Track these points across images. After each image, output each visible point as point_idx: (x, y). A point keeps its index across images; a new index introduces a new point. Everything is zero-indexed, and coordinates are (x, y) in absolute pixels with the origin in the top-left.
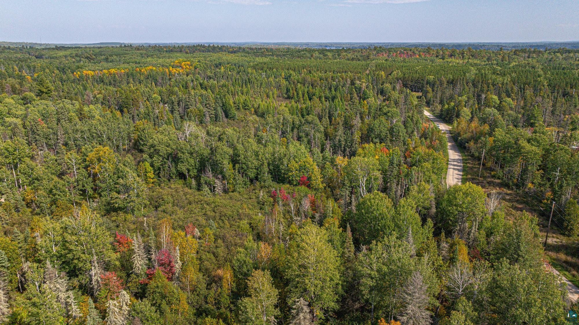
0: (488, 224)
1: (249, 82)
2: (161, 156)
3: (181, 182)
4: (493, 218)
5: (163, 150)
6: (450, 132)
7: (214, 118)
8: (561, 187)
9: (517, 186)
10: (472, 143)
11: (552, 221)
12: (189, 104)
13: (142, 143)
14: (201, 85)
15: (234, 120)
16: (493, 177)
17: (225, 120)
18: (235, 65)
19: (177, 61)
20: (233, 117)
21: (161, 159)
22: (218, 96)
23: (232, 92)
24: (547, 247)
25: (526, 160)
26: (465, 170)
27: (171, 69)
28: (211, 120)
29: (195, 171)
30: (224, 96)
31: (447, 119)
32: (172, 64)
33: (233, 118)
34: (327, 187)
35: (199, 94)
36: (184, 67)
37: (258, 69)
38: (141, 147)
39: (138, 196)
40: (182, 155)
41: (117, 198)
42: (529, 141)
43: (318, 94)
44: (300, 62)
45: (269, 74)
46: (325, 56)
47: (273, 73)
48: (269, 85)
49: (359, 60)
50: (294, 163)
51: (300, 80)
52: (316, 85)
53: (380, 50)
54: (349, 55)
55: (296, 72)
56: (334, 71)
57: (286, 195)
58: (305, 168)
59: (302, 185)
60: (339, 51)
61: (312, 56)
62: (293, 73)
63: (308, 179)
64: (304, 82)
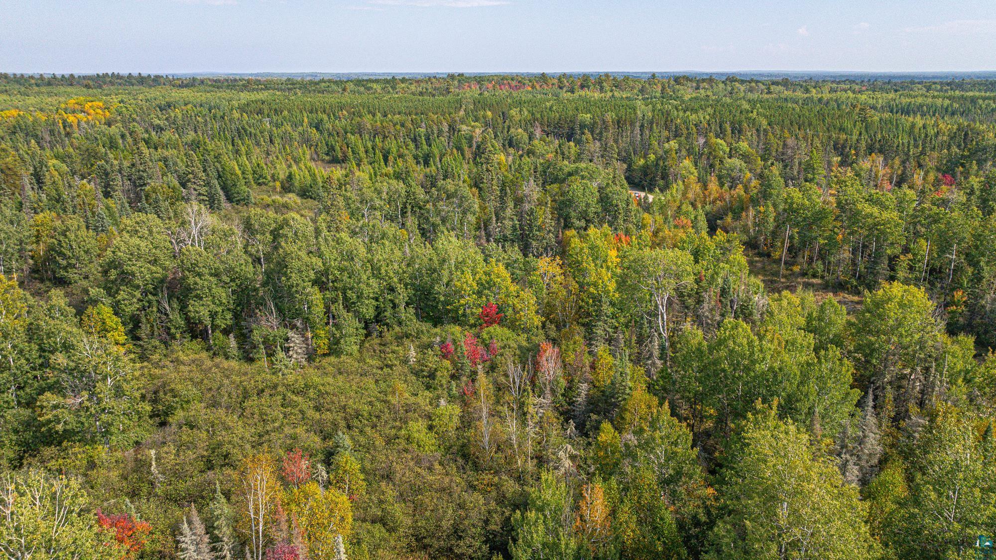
1: (246, 134)
2: (138, 287)
3: (196, 345)
5: (143, 272)
7: (209, 202)
12: (145, 175)
13: (64, 263)
15: (246, 205)
17: (228, 205)
19: (72, 101)
20: (244, 200)
21: (138, 294)
29: (229, 316)
30: (217, 157)
32: (63, 106)
33: (244, 202)
34: (548, 322)
36: (92, 111)
37: (251, 112)
38: (62, 272)
39: (118, 392)
40: (197, 279)
41: (55, 407)
43: (394, 150)
44: (331, 99)
45: (277, 120)
46: (369, 90)
47: (284, 118)
48: (287, 139)
49: (434, 95)
50: (469, 277)
51: (349, 128)
52: (387, 134)
53: (461, 79)
54: (413, 87)
55: (329, 115)
56: (399, 113)
57: (480, 348)
58: (490, 285)
59: (489, 323)
60: (391, 82)
61: (344, 90)
62: (325, 117)
63: (500, 309)
64: (359, 130)
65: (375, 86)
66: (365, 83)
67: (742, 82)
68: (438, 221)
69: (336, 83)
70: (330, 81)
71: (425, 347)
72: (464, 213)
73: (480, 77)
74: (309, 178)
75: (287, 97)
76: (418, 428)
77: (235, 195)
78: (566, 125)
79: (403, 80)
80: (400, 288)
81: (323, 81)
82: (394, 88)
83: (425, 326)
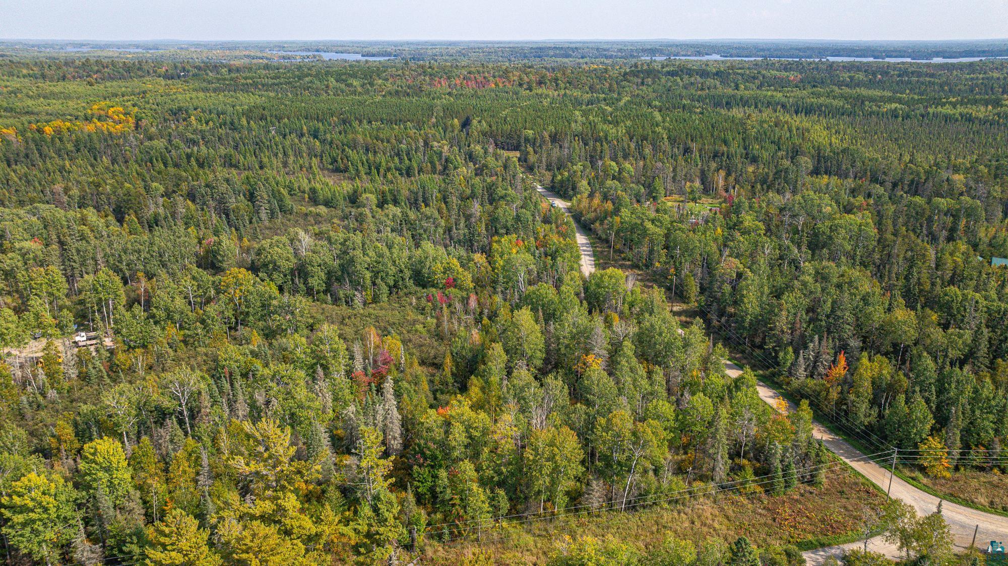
0: (629, 299)
4: (632, 294)
6: (569, 210)
8: (681, 263)
9: (647, 266)
10: (597, 224)
11: (676, 293)
16: (624, 259)
19: (96, 107)
24: (675, 314)
25: (652, 241)
26: (596, 255)
31: (562, 193)
32: (89, 111)
34: (476, 286)
36: (116, 117)
42: (653, 221)
43: (384, 163)
44: (321, 104)
45: (280, 128)
46: (349, 87)
47: (286, 125)
48: (296, 150)
49: (408, 95)
50: (439, 265)
51: (345, 141)
52: (377, 150)
53: (432, 72)
55: (323, 123)
56: (381, 120)
57: (445, 298)
58: (450, 269)
59: (449, 287)
60: (369, 77)
62: (321, 126)
63: (454, 280)
64: (354, 145)
65: (355, 82)
66: (344, 77)
68: (422, 231)
71: (418, 299)
72: (436, 227)
74: (328, 192)
76: (419, 327)
78: (516, 137)
80: (406, 271)
82: (371, 85)
83: (419, 289)
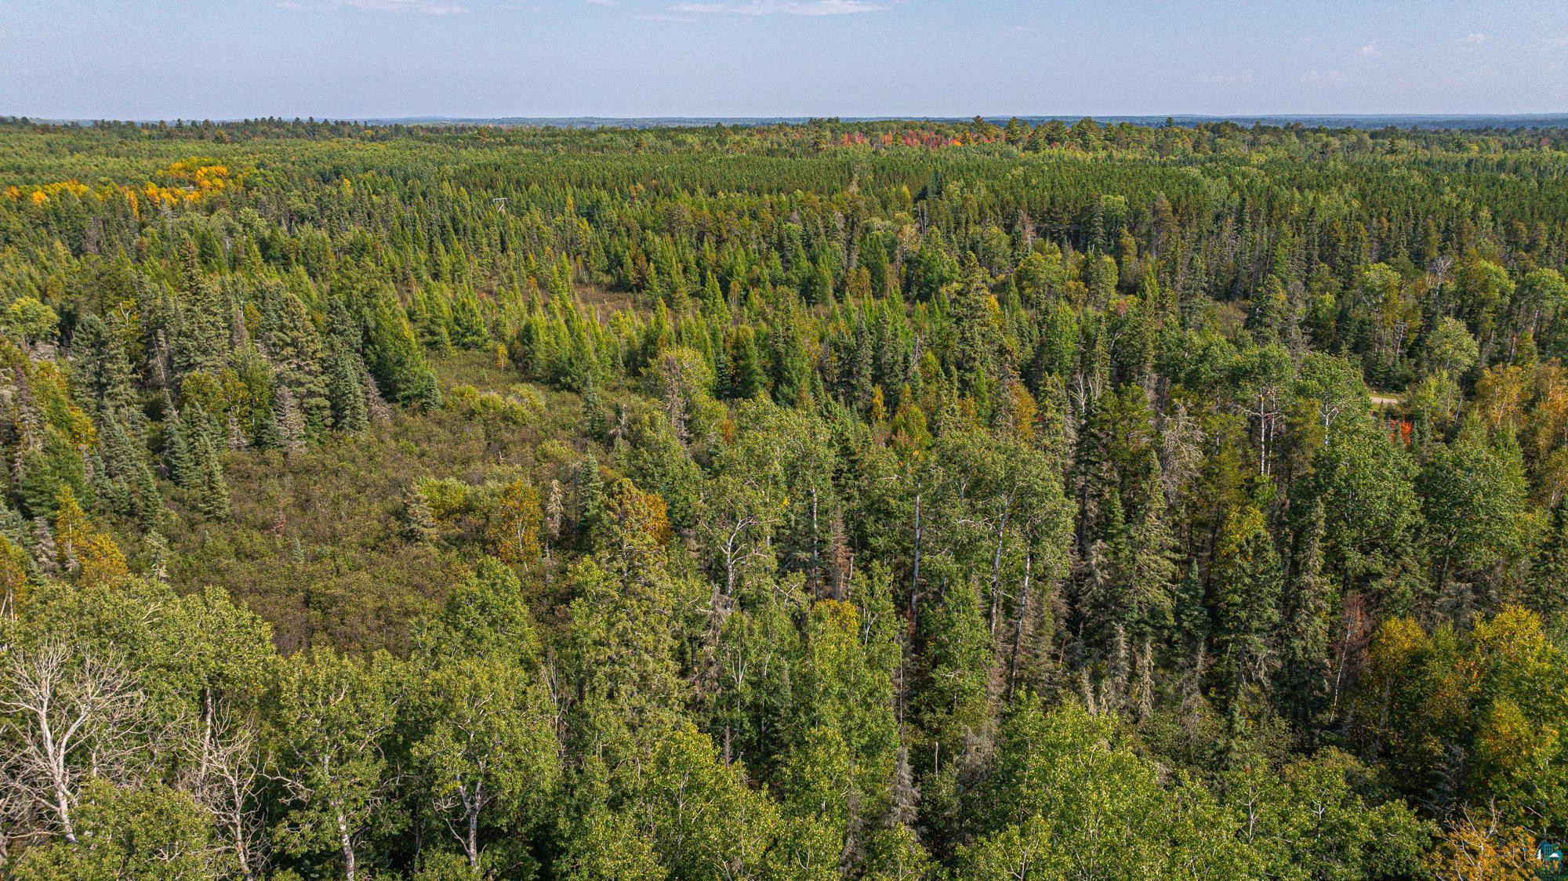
1: (456, 231)
7: (327, 412)
14: (265, 246)
15: (423, 409)
17: (383, 410)
18: (391, 173)
19: (179, 165)
20: (421, 396)
22: (339, 299)
23: (393, 271)
27: (152, 189)
28: (309, 422)
30: (370, 294)
32: (160, 172)
33: (419, 402)
35: (249, 290)
37: (475, 184)
43: (742, 268)
44: (617, 163)
45: (519, 201)
46: (680, 146)
47: (532, 196)
48: (533, 240)
49: (792, 156)
51: (649, 221)
52: (725, 236)
53: (836, 126)
54: (756, 141)
55: (611, 192)
56: (739, 190)
60: (716, 132)
61: (638, 145)
62: (604, 195)
64: (669, 225)
65: (690, 138)
66: (672, 133)
67: (1332, 133)
69: (624, 133)
70: (613, 131)
73: (867, 125)
74: (567, 341)
75: (539, 159)
77: (403, 386)
78: (1066, 216)
79: (736, 129)
81: (602, 130)
82: (722, 142)
